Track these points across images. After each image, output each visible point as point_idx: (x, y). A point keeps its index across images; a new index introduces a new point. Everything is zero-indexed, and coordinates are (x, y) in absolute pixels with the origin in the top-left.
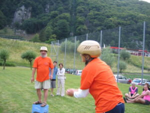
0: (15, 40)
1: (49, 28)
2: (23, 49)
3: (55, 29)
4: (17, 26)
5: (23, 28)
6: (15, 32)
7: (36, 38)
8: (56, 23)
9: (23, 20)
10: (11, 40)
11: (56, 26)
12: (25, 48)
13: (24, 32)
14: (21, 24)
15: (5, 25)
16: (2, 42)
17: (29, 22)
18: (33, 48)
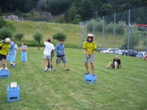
0: (43, 22)
1: (73, 8)
2: (51, 30)
3: (79, 8)
4: (43, 9)
5: (48, 10)
6: (41, 14)
7: (61, 19)
8: (80, 3)
9: (48, 2)
10: (40, 22)
11: (80, 6)
12: (53, 29)
13: (50, 14)
14: (46, 6)
15: (31, 8)
16: (32, 25)
17: (53, 3)
18: (60, 29)
